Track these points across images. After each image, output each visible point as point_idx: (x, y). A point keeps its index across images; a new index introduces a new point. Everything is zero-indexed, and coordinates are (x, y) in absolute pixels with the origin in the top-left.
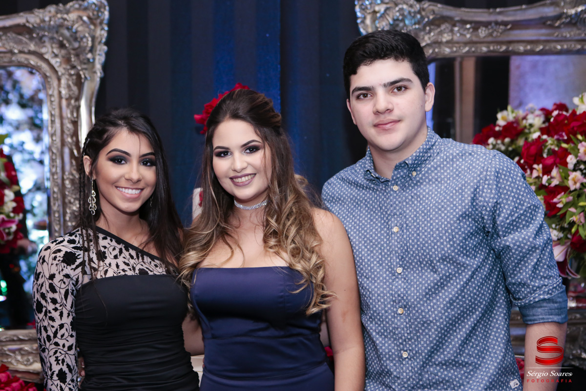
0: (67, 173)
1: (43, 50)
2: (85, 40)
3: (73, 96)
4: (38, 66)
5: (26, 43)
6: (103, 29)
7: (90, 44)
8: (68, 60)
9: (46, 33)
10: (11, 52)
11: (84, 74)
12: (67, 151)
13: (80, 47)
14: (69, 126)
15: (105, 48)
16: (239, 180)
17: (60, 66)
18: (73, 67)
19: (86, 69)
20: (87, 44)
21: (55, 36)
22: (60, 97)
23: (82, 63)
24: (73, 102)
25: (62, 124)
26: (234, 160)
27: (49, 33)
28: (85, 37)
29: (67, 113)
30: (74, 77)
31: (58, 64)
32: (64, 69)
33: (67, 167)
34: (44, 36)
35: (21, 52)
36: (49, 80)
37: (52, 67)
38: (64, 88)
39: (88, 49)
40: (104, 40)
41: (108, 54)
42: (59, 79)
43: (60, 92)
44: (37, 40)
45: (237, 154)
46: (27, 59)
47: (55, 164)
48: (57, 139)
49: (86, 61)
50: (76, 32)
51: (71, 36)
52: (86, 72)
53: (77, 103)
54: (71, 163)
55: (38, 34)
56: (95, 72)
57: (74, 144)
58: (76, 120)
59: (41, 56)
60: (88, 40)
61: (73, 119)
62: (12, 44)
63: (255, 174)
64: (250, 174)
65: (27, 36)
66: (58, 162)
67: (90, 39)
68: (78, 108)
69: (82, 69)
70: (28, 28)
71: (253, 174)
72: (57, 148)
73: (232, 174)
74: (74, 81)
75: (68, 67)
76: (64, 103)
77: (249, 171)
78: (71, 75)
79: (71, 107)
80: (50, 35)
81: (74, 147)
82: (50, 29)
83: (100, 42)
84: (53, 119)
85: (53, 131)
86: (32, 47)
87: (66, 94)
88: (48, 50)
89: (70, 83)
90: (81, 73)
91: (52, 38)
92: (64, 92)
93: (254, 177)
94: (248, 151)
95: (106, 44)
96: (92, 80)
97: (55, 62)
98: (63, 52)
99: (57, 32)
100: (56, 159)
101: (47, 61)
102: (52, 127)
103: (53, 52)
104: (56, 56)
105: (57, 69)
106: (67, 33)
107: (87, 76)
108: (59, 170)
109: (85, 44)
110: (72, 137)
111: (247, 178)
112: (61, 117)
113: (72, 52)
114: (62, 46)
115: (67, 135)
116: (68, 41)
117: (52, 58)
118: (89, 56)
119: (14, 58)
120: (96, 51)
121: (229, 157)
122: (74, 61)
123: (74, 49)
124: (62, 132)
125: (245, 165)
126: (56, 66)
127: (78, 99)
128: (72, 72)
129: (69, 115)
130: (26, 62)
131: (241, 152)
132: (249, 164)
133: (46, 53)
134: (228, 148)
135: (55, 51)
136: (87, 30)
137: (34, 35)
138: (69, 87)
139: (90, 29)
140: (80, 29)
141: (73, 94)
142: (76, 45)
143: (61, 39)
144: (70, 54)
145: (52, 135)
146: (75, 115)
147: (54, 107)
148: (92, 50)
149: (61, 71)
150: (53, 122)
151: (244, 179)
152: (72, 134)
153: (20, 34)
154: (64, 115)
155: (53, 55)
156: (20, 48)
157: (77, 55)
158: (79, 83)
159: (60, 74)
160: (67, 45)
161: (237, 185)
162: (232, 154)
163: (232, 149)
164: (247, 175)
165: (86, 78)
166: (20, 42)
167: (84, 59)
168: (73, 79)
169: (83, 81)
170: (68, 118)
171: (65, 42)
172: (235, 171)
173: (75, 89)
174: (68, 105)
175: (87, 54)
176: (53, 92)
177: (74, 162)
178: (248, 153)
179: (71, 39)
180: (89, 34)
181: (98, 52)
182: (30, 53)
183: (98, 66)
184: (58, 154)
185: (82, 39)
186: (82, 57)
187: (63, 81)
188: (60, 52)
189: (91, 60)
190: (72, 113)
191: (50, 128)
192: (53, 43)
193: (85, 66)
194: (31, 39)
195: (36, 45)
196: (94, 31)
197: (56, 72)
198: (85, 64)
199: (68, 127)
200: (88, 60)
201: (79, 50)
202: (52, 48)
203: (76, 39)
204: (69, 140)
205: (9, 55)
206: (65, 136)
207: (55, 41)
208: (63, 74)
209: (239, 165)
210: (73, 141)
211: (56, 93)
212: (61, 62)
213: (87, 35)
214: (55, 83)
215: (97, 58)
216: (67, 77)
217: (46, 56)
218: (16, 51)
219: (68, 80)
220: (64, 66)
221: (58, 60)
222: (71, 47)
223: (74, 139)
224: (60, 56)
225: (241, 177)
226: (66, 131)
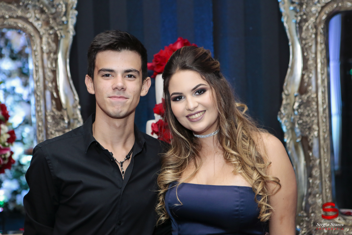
0: (48, 111)
1: (28, 15)
2: (60, 7)
3: (52, 51)
4: (24, 28)
5: (15, 11)
7: (64, 9)
8: (47, 23)
9: (30, 2)
10: (4, 17)
11: (60, 33)
12: (48, 94)
13: (56, 12)
14: (49, 74)
15: (76, 12)
16: (194, 117)
17: (41, 27)
18: (52, 28)
19: (61, 29)
20: (62, 10)
21: (37, 4)
22: (42, 52)
23: (58, 24)
24: (52, 55)
25: (44, 73)
26: (187, 101)
28: (60, 4)
29: (48, 64)
30: (53, 36)
31: (40, 26)
32: (45, 30)
33: (49, 106)
34: (28, 4)
35: (11, 17)
36: (33, 38)
37: (35, 29)
38: (45, 45)
39: (63, 13)
40: (75, 6)
41: (78, 17)
42: (41, 38)
43: (42, 48)
44: (23, 8)
45: (189, 97)
46: (16, 23)
47: (39, 104)
48: (41, 84)
49: (61, 23)
50: (53, 1)
51: (49, 4)
52: (62, 32)
53: (55, 57)
54: (52, 103)
55: (23, 3)
56: (68, 32)
57: (54, 88)
58: (55, 69)
59: (26, 20)
60: (62, 7)
61: (52, 68)
62: (4, 11)
63: (205, 111)
64: (202, 111)
65: (15, 5)
66: (42, 102)
67: (64, 6)
68: (56, 60)
69: (59, 30)
71: (203, 111)
72: (41, 92)
73: (187, 113)
74: (53, 39)
75: (48, 28)
76: (45, 56)
77: (200, 109)
78: (50, 34)
79: (50, 59)
80: (33, 3)
81: (54, 91)
83: (72, 8)
84: (37, 68)
85: (37, 79)
86: (19, 13)
87: (46, 49)
88: (32, 15)
89: (50, 40)
90: (58, 32)
91: (35, 6)
92: (45, 48)
93: (204, 113)
94: (197, 93)
95: (77, 9)
96: (67, 38)
97: (36, 24)
98: (44, 16)
99: (38, 1)
100: (40, 100)
101: (31, 24)
102: (36, 76)
103: (35, 17)
104: (38, 20)
105: (39, 30)
106: (46, 2)
107: (63, 35)
108: (42, 109)
109: (60, 10)
110: (52, 83)
111: (199, 114)
112: (43, 67)
113: (50, 16)
114: (42, 11)
115: (49, 81)
116: (47, 8)
117: (35, 21)
118: (64, 19)
119: (6, 22)
121: (183, 100)
122: (53, 23)
123: (52, 14)
124: (45, 79)
125: (196, 104)
126: (38, 27)
127: (56, 53)
128: (51, 32)
129: (49, 66)
130: (15, 25)
131: (192, 95)
132: (199, 103)
133: (30, 17)
134: (181, 94)
135: (38, 16)
137: (21, 4)
138: (49, 43)
141: (52, 49)
142: (53, 11)
143: (41, 6)
144: (48, 17)
145: (37, 82)
146: (54, 65)
147: (37, 60)
148: (66, 14)
149: (42, 31)
150: (37, 71)
151: (197, 116)
152: (52, 80)
153: (10, 3)
154: (45, 65)
155: (36, 19)
156: (10, 14)
157: (54, 19)
158: (57, 40)
159: (41, 33)
160: (46, 11)
161: (192, 121)
162: (185, 97)
163: (185, 94)
164: (199, 112)
165: (61, 36)
166: (10, 10)
168: (51, 38)
169: (59, 38)
170: (48, 68)
171: (45, 8)
172: (189, 110)
173: (53, 45)
174: (49, 58)
175: (62, 17)
176: (37, 48)
177: (54, 102)
178: (197, 95)
179: (50, 6)
180: (63, 2)
181: (70, 16)
182: (18, 17)
183: (71, 27)
184: (42, 96)
185: (58, 5)
186: (58, 20)
187: (44, 39)
188: (41, 16)
189: (65, 22)
190: (52, 64)
191: (35, 76)
192: (36, 9)
193: (61, 27)
194: (19, 7)
195: (22, 11)
197: (38, 32)
198: (60, 25)
199: (49, 76)
200: (63, 22)
201: (56, 15)
202: (35, 13)
203: (53, 6)
204: (50, 85)
205: (2, 20)
206: (47, 82)
207: (37, 8)
208: (44, 34)
209: (192, 105)
210: (53, 86)
211: (39, 49)
212: (42, 25)
213: (61, 3)
214: (38, 41)
215: (70, 20)
216: (47, 35)
217: (31, 20)
218: (7, 16)
219: (48, 38)
220: (45, 27)
221: (40, 23)
222: (49, 12)
223: (54, 84)
224: (41, 19)
225: (194, 114)
226: (47, 78)
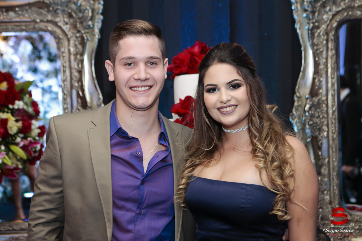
0: (74, 108)
1: (57, 20)
2: (86, 11)
3: (79, 52)
4: (54, 31)
5: (45, 15)
6: (99, 3)
7: (90, 14)
8: (75, 27)
9: (59, 7)
10: (35, 21)
11: (86, 36)
12: (74, 92)
13: (83, 17)
14: (76, 74)
15: (101, 17)
16: (225, 110)
17: (69, 31)
18: (79, 31)
19: (88, 33)
20: (88, 14)
21: (66, 9)
22: (70, 53)
23: (85, 28)
24: (78, 57)
25: (71, 73)
27: (61, 7)
28: (86, 9)
29: (74, 65)
30: (80, 39)
31: (68, 29)
32: (72, 33)
33: (75, 104)
34: (57, 9)
35: (42, 21)
36: (62, 41)
37: (63, 32)
38: (72, 47)
39: (89, 18)
40: (100, 11)
42: (69, 40)
43: (69, 50)
44: (53, 12)
45: (224, 90)
46: (46, 26)
47: (66, 102)
48: (68, 84)
49: (87, 27)
50: (80, 6)
51: (77, 9)
52: (88, 35)
53: (81, 58)
54: (78, 101)
55: (53, 8)
56: (94, 35)
57: (80, 87)
58: (81, 70)
59: (55, 24)
60: (89, 12)
61: (79, 69)
62: (35, 15)
63: (237, 106)
64: (234, 105)
65: (46, 9)
66: (69, 100)
67: (90, 11)
68: (82, 61)
69: (85, 33)
70: (46, 3)
71: (235, 105)
72: (68, 91)
73: (219, 105)
74: (80, 42)
75: (75, 31)
76: (72, 57)
78: (77, 37)
79: (77, 61)
80: (62, 8)
81: (79, 90)
82: (62, 4)
83: (98, 13)
84: (65, 69)
85: (64, 78)
86: (50, 17)
87: (73, 51)
88: (61, 19)
89: (77, 43)
90: (84, 35)
91: (63, 11)
92: (72, 50)
93: (236, 108)
95: (102, 14)
96: (92, 40)
97: (64, 27)
98: (72, 20)
99: (67, 6)
100: (67, 98)
101: (60, 27)
102: (64, 75)
103: (64, 21)
104: (66, 23)
105: (67, 33)
106: (74, 7)
108: (69, 106)
109: (87, 15)
110: (78, 82)
111: (231, 108)
112: (70, 68)
113: (78, 20)
114: (70, 16)
115: (75, 81)
116: (75, 12)
117: (64, 25)
118: (90, 23)
119: (37, 26)
120: (95, 19)
121: (217, 92)
122: (80, 27)
123: (79, 18)
124: (71, 79)
126: (66, 31)
127: (82, 54)
128: (78, 35)
129: (76, 67)
130: (45, 28)
132: (232, 97)
133: (59, 22)
134: (216, 86)
135: (66, 20)
136: (88, 4)
137: (51, 9)
138: (76, 46)
139: (91, 3)
140: (83, 3)
141: (79, 51)
142: (81, 15)
143: (70, 11)
144: (76, 22)
145: (64, 81)
146: (80, 66)
147: (65, 61)
148: (92, 19)
149: (70, 34)
150: (64, 71)
151: (228, 109)
152: (78, 80)
153: (41, 8)
154: (72, 66)
155: (64, 23)
156: (41, 18)
157: (81, 23)
158: (83, 43)
159: (69, 36)
160: (74, 15)
161: (223, 113)
162: (219, 89)
163: (219, 86)
164: (231, 106)
165: (88, 39)
166: (40, 14)
167: (86, 26)
168: (78, 41)
169: (85, 41)
170: (75, 69)
171: (73, 13)
172: (222, 102)
173: (80, 47)
174: (76, 59)
175: (88, 22)
176: (65, 49)
177: (80, 101)
178: (231, 89)
179: (77, 11)
180: (90, 7)
181: (96, 20)
182: (48, 21)
183: (97, 31)
184: (69, 95)
185: (84, 11)
186: (85, 24)
187: (72, 42)
188: (69, 20)
189: (91, 26)
190: (78, 65)
192: (64, 14)
193: (87, 31)
194: (49, 11)
195: (52, 16)
196: (94, 5)
197: (66, 35)
198: (87, 29)
199: (75, 75)
200: (89, 26)
201: (82, 19)
202: (64, 17)
203: (80, 11)
204: (76, 84)
205: (33, 24)
206: (73, 82)
207: (66, 12)
208: (71, 37)
209: (225, 98)
210: (79, 85)
211: (66, 50)
212: (70, 29)
213: (88, 8)
214: (66, 43)
215: (96, 24)
216: (74, 38)
217: (60, 24)
218: (38, 20)
219: (75, 41)
220: (72, 31)
221: (68, 26)
222: (77, 17)
223: (80, 83)
224: (69, 23)
225: (226, 107)
226: (74, 78)
